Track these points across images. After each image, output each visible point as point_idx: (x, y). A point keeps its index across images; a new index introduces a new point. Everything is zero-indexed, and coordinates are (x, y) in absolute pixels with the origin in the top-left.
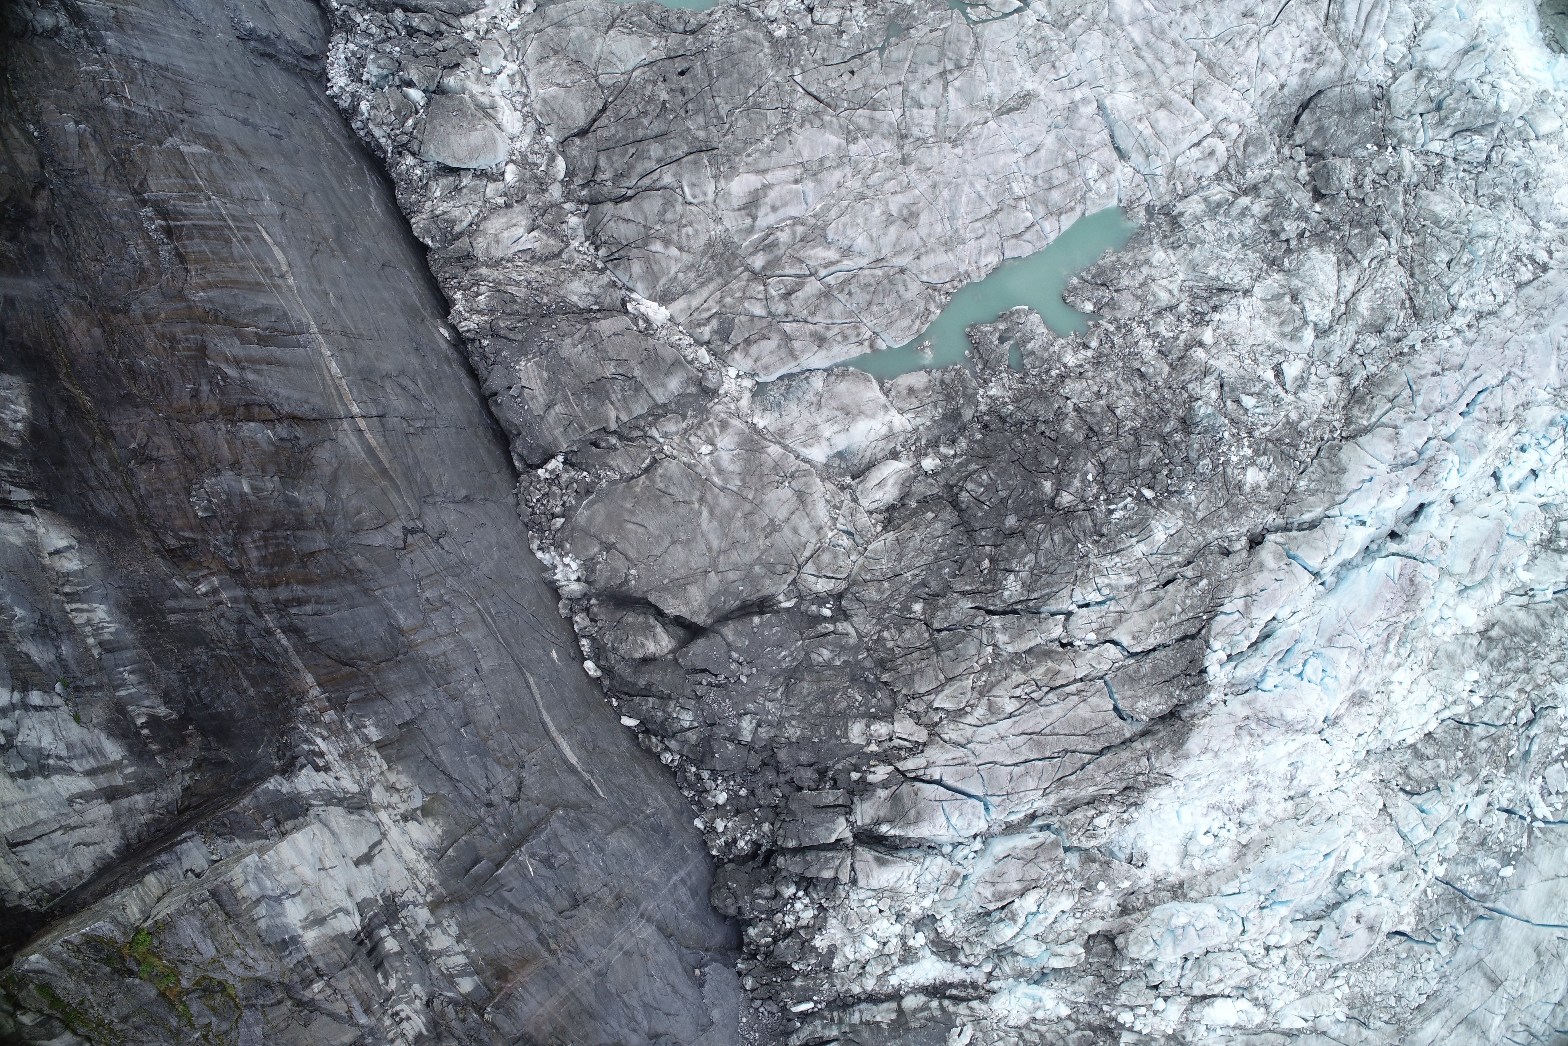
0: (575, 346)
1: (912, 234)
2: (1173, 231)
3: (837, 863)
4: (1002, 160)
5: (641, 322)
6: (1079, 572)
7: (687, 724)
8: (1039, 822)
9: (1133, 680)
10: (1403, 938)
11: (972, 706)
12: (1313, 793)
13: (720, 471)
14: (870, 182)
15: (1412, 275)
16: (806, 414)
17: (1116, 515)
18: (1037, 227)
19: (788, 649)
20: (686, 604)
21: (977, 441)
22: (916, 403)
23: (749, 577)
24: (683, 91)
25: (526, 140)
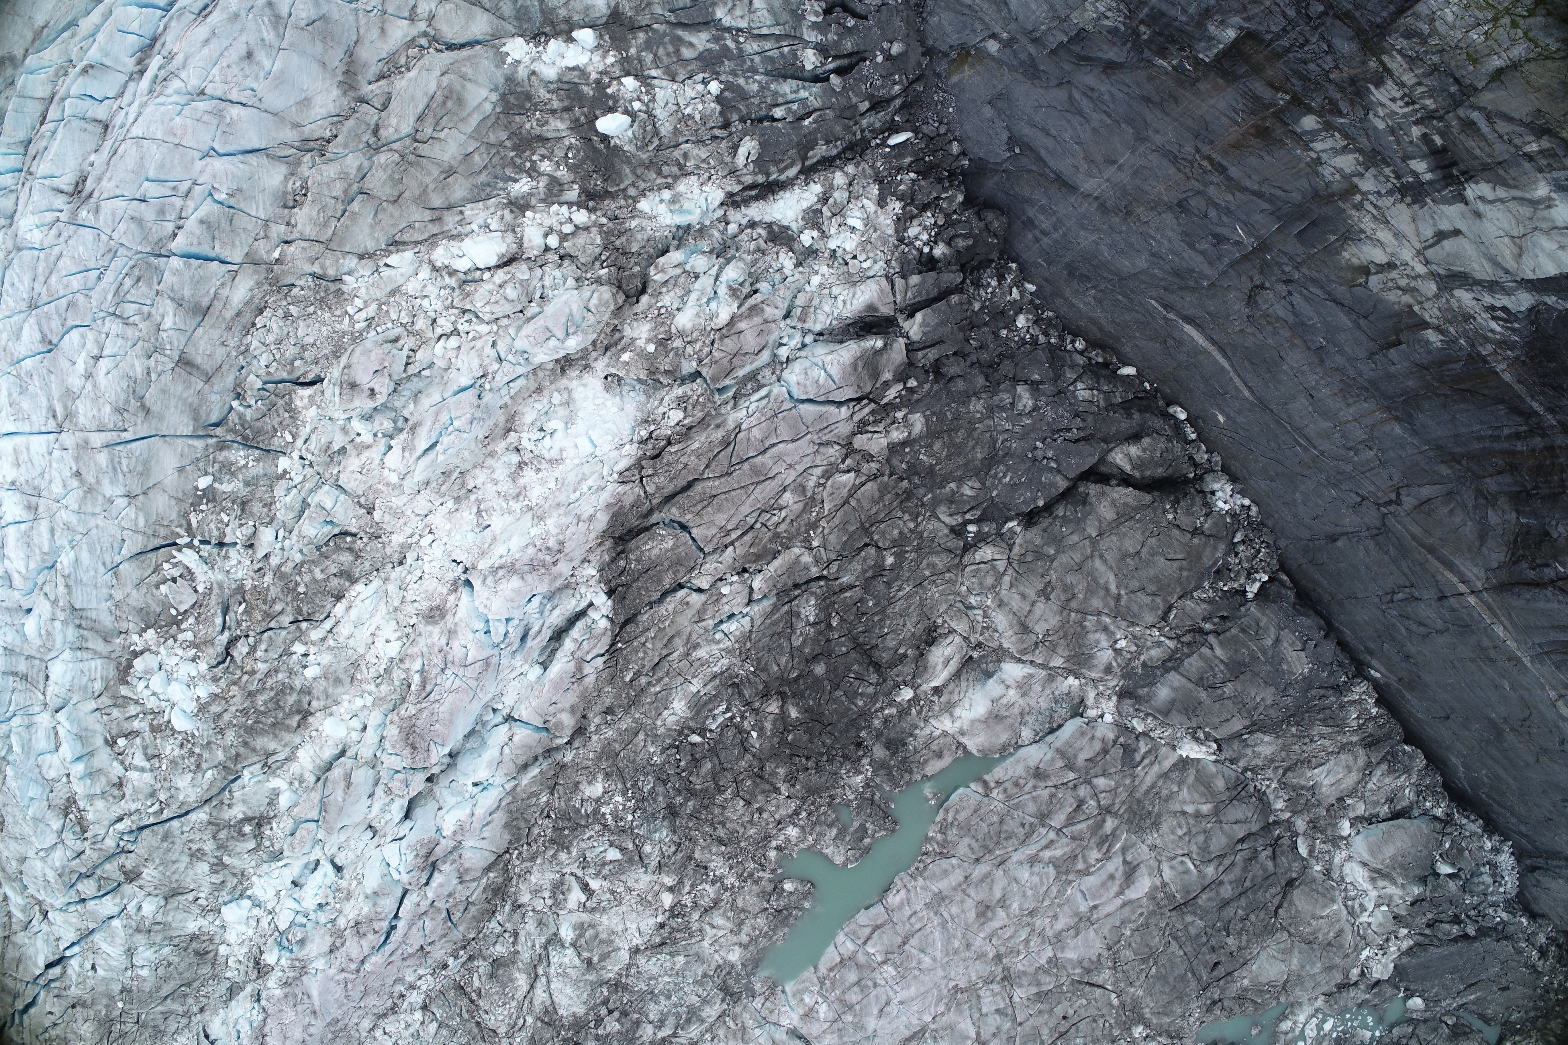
0: (1263, 700)
1: (978, 898)
2: (725, 981)
3: (909, 294)
4: (913, 991)
5: (1202, 736)
6: (749, 645)
7: (1079, 386)
8: (731, 394)
9: (678, 562)
10: (301, 380)
11: (820, 485)
12: (450, 504)
13: (1106, 629)
14: (1027, 930)
15: (478, 1024)
16: (1032, 703)
17: (721, 709)
18: (859, 942)
19: (1005, 485)
20: (1113, 501)
21: (863, 728)
22: (934, 747)
23: (1058, 541)
24: (1213, 949)
25: (1337, 860)
